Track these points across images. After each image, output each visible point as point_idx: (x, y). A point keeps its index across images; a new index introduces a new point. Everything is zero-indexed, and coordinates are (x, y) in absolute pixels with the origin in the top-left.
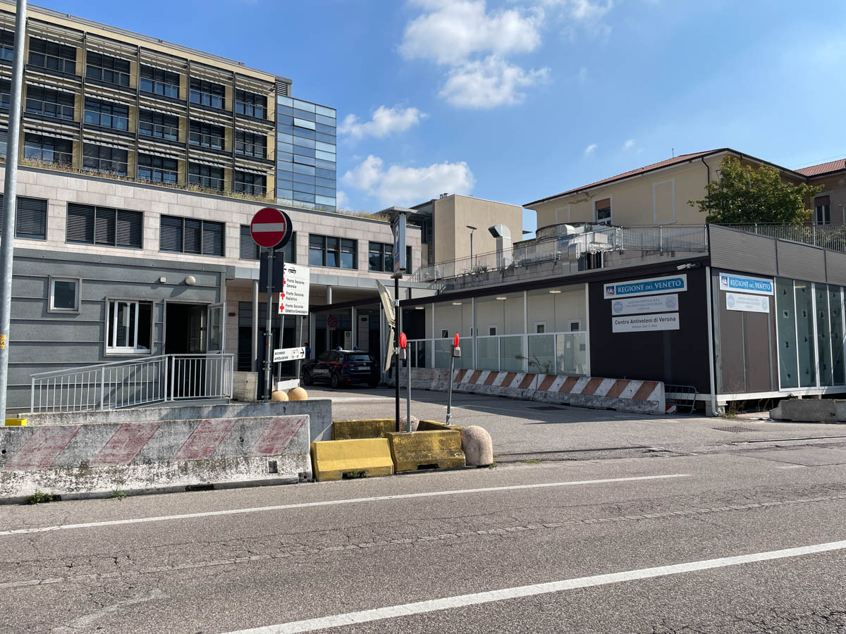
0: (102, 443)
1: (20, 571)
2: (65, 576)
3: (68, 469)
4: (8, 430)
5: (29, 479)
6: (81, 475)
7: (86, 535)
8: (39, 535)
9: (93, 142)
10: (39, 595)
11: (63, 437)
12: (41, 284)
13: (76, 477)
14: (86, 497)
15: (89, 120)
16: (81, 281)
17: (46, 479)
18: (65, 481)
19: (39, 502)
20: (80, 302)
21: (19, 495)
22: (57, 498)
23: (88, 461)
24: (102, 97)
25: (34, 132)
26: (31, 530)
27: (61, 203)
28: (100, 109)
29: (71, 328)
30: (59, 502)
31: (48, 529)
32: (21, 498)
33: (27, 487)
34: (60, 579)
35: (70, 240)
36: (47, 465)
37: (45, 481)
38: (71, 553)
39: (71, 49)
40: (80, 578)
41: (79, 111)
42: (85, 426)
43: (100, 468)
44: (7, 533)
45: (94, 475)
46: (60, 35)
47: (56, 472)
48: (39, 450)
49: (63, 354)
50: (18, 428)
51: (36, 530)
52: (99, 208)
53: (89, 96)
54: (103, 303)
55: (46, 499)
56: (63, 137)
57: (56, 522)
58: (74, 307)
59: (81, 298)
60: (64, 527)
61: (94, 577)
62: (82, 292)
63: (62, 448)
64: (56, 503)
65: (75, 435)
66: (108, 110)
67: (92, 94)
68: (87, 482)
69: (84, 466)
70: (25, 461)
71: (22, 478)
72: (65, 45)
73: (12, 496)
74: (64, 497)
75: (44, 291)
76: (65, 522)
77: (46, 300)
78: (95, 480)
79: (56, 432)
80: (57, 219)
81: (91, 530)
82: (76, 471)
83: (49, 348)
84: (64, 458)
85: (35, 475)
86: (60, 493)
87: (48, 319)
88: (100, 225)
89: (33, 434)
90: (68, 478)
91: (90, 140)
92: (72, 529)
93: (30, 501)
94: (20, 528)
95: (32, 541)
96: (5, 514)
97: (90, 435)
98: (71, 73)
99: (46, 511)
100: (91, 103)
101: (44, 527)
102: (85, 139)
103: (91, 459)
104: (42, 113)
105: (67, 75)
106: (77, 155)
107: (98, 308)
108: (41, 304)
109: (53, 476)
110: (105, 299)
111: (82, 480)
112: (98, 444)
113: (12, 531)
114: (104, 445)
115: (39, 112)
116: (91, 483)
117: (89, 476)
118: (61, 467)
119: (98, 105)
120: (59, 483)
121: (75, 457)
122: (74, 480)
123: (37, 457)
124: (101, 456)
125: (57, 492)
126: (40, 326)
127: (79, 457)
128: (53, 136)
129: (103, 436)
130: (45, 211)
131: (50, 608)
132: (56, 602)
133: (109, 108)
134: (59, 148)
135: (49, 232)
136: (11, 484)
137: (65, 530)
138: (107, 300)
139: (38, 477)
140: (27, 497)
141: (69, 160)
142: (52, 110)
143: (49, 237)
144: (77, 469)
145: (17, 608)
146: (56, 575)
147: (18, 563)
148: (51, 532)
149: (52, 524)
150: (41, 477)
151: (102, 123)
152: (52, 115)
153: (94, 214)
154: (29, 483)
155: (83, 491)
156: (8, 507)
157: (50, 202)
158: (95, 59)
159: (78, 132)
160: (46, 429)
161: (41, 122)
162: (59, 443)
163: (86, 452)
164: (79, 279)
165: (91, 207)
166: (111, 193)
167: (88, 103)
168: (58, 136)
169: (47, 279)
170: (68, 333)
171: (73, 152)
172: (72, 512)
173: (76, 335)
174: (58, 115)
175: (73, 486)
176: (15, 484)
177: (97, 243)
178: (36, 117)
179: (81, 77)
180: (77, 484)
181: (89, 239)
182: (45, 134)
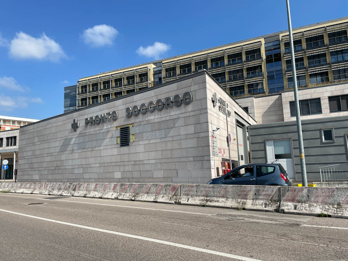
0: (345, 195)
1: (312, 240)
2: (327, 245)
3: (333, 205)
4: (308, 188)
5: (318, 207)
6: (338, 208)
7: (339, 232)
8: (321, 228)
9: (336, 69)
10: (317, 249)
11: (329, 192)
12: (318, 132)
13: (336, 208)
14: (341, 217)
15: (333, 60)
16: (333, 129)
17: (325, 208)
18: (332, 210)
19: (323, 217)
20: (335, 137)
21: (315, 213)
22: (329, 216)
23: (340, 203)
24: (337, 49)
25: (312, 73)
26: (318, 226)
27: (326, 98)
28: (337, 54)
29: (332, 148)
30: (331, 218)
31: (324, 227)
32: (316, 214)
33: (318, 210)
34: (325, 245)
35: (331, 111)
36: (324, 203)
37: (324, 209)
38: (331, 237)
39: (321, 36)
40: (333, 247)
41: (329, 59)
42: (337, 188)
43: (346, 206)
44: (310, 226)
45: (343, 209)
46: (316, 32)
47: (328, 206)
48: (320, 196)
49: (331, 159)
50: (312, 188)
51: (320, 227)
52: (342, 96)
53: (332, 51)
54: (344, 136)
55: (325, 216)
56: (324, 71)
57: (328, 225)
58: (332, 140)
59: (335, 136)
60: (331, 227)
61: (338, 247)
62: (334, 133)
63: (329, 197)
64: (329, 218)
65: (333, 192)
66: (341, 53)
67: (332, 50)
68: (341, 211)
69: (339, 204)
70: (316, 200)
71: (316, 206)
72: (319, 35)
73: (313, 213)
74: (333, 216)
75: (320, 135)
76: (332, 225)
77: (321, 138)
78: (344, 211)
79: (326, 190)
80: (325, 104)
81: (341, 230)
82: (336, 206)
83: (325, 157)
84: (330, 200)
85: (320, 206)
86: (330, 214)
87: (323, 145)
88: (343, 103)
89: (317, 190)
90: (333, 209)
91: (335, 68)
92: (334, 229)
93: (319, 216)
94: (315, 225)
95: (318, 230)
96: (310, 219)
97: (339, 192)
98: (323, 45)
99: (325, 220)
100: (332, 54)
101: (323, 226)
102: (333, 68)
103: (341, 202)
104: (315, 65)
105: (321, 47)
106: (331, 76)
107: (342, 139)
108: (319, 140)
109: (327, 207)
110: (345, 135)
111: (338, 210)
112: (343, 196)
113: (312, 225)
114: (346, 196)
115: (313, 64)
116: (342, 212)
117: (341, 209)
118: (330, 204)
119: (336, 53)
120: (330, 210)
121: (335, 200)
122: (335, 210)
123: (320, 199)
124: (345, 201)
125: (329, 214)
126: (320, 148)
127: (336, 200)
128: (320, 72)
129: (345, 193)
130: (320, 103)
131: (320, 254)
132: (322, 253)
133: (341, 52)
134: (323, 75)
135: (323, 110)
136: (312, 208)
137: (331, 228)
138: (346, 135)
139: (321, 207)
140: (318, 214)
141: (328, 79)
142: (318, 62)
143: (323, 112)
144: (336, 205)
145: (309, 251)
146: (324, 244)
147: (312, 237)
148: (326, 228)
149: (327, 225)
150: (323, 207)
151: (339, 60)
152: (318, 64)
153: (340, 99)
154: (318, 209)
155: (340, 215)
156: (312, 217)
157: (321, 98)
158: (332, 35)
159: (329, 67)
160: (322, 189)
161: (314, 68)
162: (328, 194)
163: (339, 199)
164: (332, 128)
165: (338, 96)
166: (345, 88)
167: (331, 54)
168: (322, 71)
169: (320, 130)
170: (332, 150)
171: (329, 75)
172: (335, 222)
173: (335, 151)
174: (320, 63)
175: (335, 212)
176: (313, 209)
177: (343, 111)
178: (313, 67)
179: (327, 45)
180: (337, 211)
181: (339, 110)
182: (316, 72)
